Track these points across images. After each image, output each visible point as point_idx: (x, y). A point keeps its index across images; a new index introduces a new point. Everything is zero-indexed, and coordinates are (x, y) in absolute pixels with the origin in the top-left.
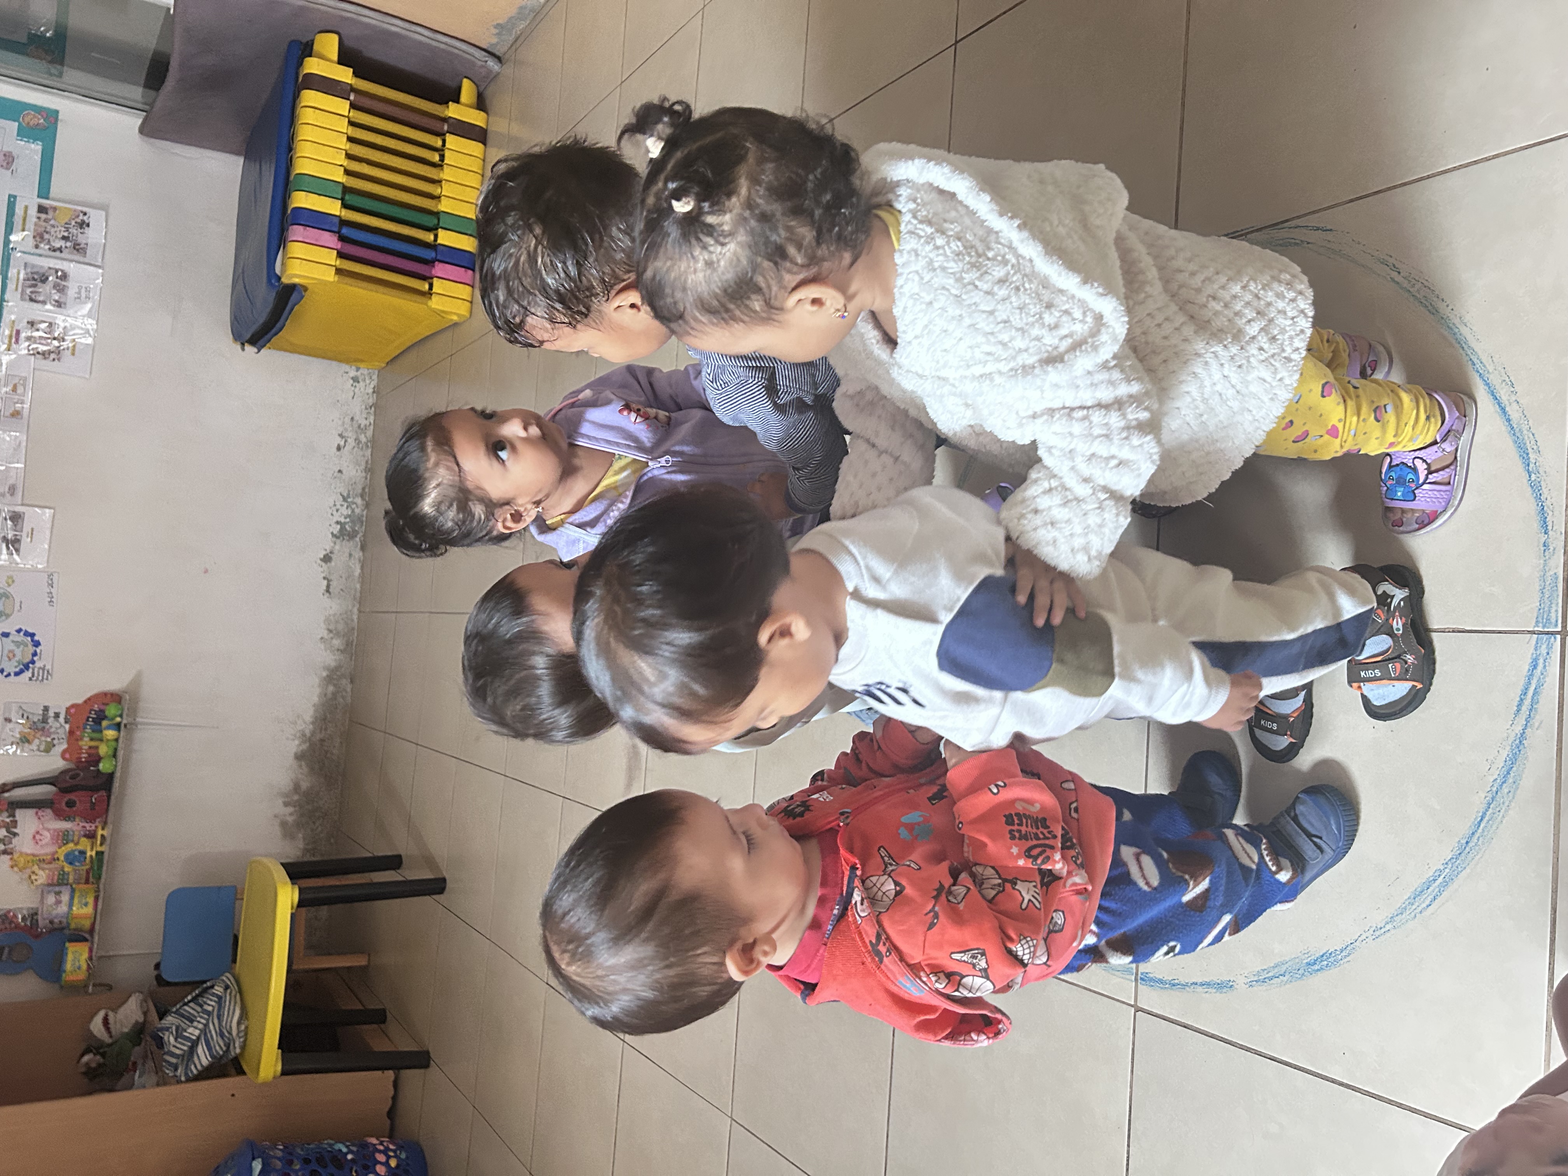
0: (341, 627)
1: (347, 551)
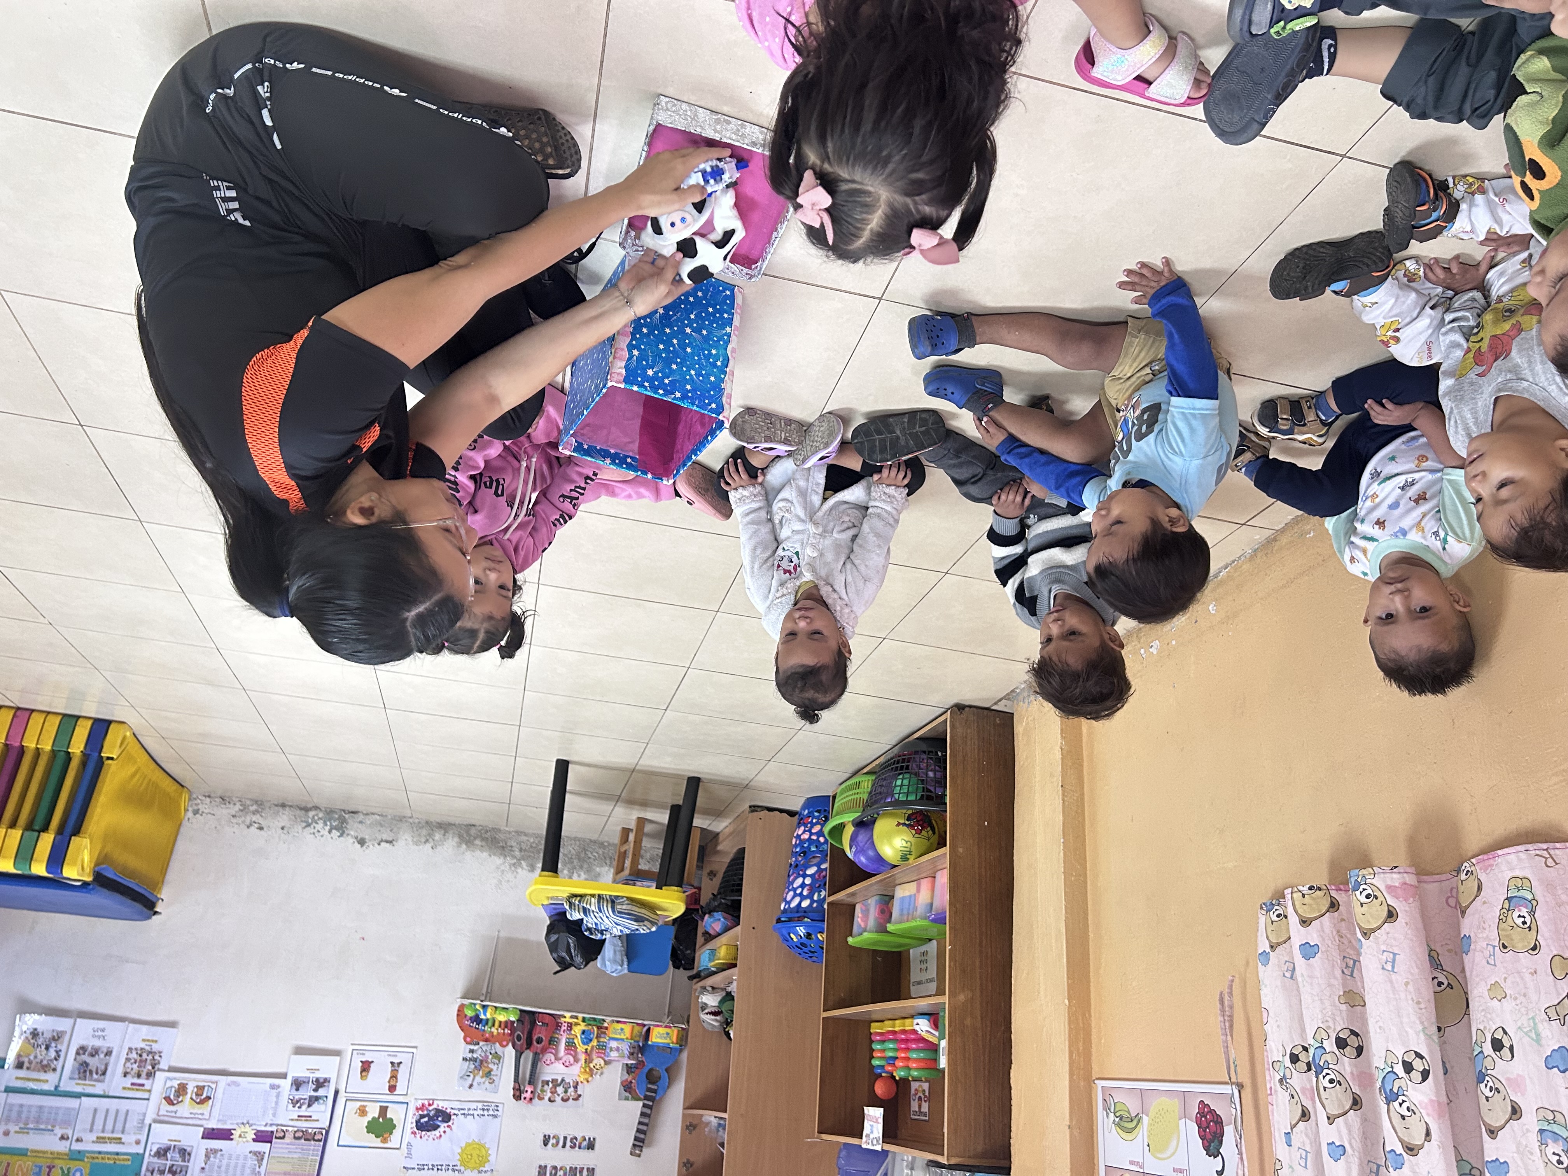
0: (424, 832)
1: (356, 825)
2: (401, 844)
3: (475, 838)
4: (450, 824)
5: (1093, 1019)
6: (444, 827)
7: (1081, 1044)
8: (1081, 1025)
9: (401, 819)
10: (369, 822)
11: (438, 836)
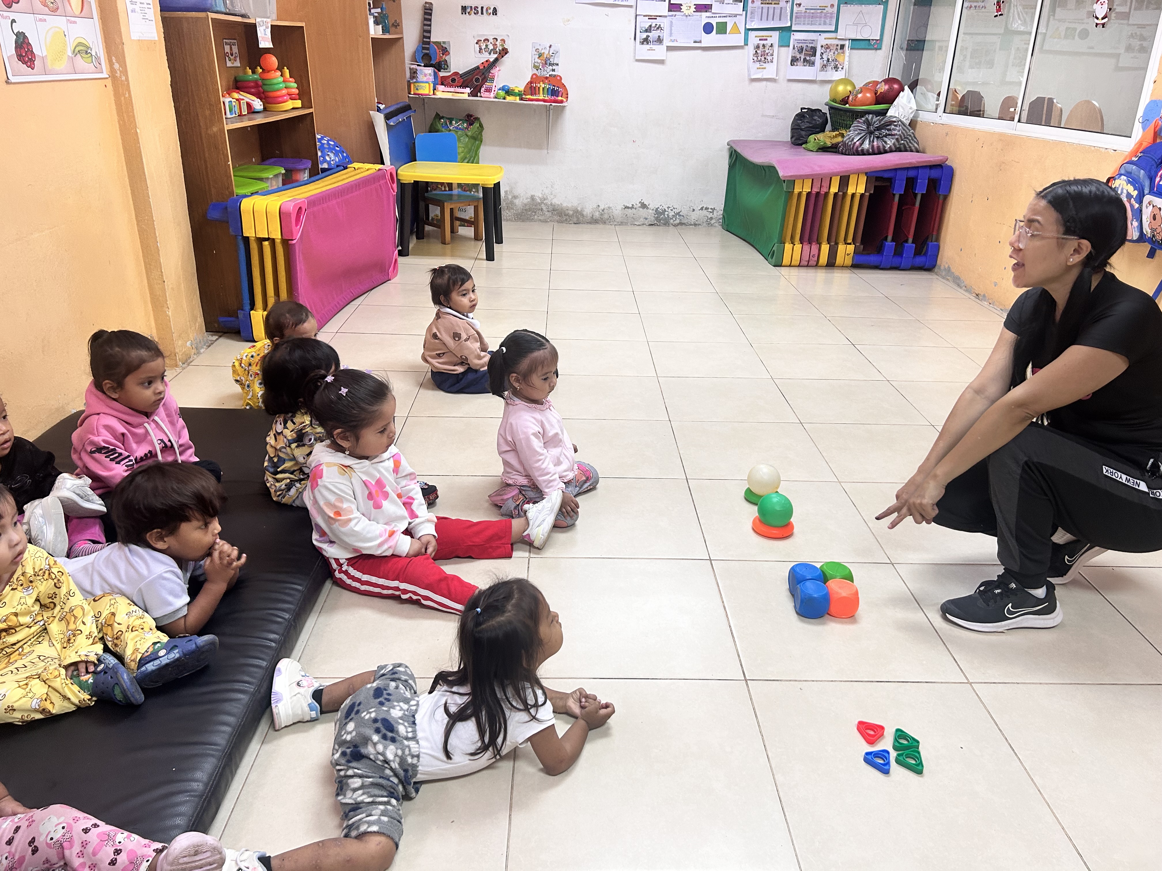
0: (606, 216)
1: (649, 217)
2: (620, 207)
3: (573, 214)
4: (590, 223)
5: (117, 120)
6: (594, 221)
7: (123, 102)
8: (125, 116)
9: (621, 224)
10: (641, 219)
11: (597, 215)
